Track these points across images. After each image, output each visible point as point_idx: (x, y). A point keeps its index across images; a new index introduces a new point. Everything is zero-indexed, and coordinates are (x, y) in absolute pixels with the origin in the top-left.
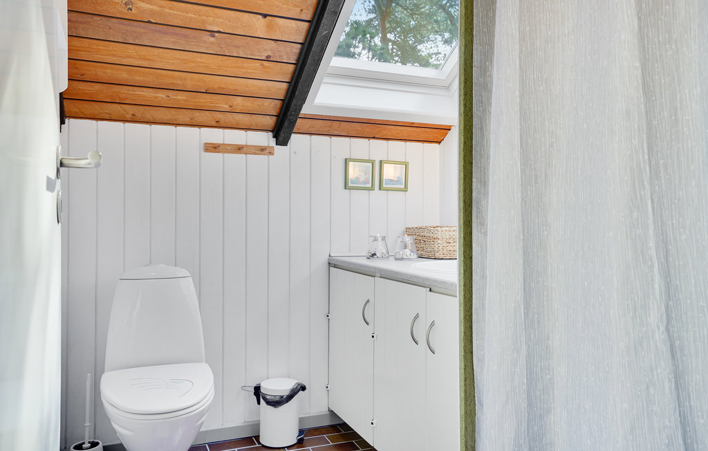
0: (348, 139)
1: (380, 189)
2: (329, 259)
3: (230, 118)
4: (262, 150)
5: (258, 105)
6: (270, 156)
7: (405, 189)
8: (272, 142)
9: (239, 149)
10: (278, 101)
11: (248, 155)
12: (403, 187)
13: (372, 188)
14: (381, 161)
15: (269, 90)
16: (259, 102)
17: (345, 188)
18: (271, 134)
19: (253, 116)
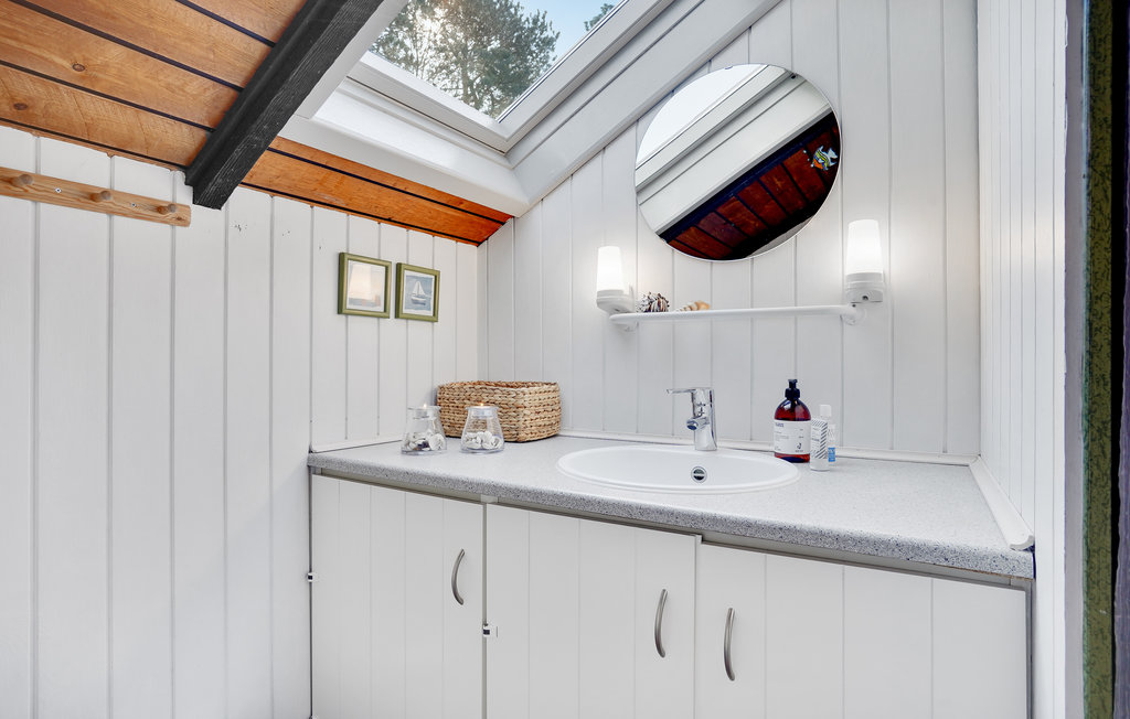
0: (343, 215)
1: (397, 316)
2: (309, 459)
3: (68, 104)
4: (160, 210)
5: (168, 87)
6: (179, 229)
7: (434, 319)
8: (184, 195)
9: (92, 198)
10: (226, 90)
11: (118, 219)
12: (430, 313)
13: (384, 315)
14: (399, 266)
15: (211, 49)
16: (174, 76)
17: (340, 311)
18: (180, 176)
19: (144, 116)
